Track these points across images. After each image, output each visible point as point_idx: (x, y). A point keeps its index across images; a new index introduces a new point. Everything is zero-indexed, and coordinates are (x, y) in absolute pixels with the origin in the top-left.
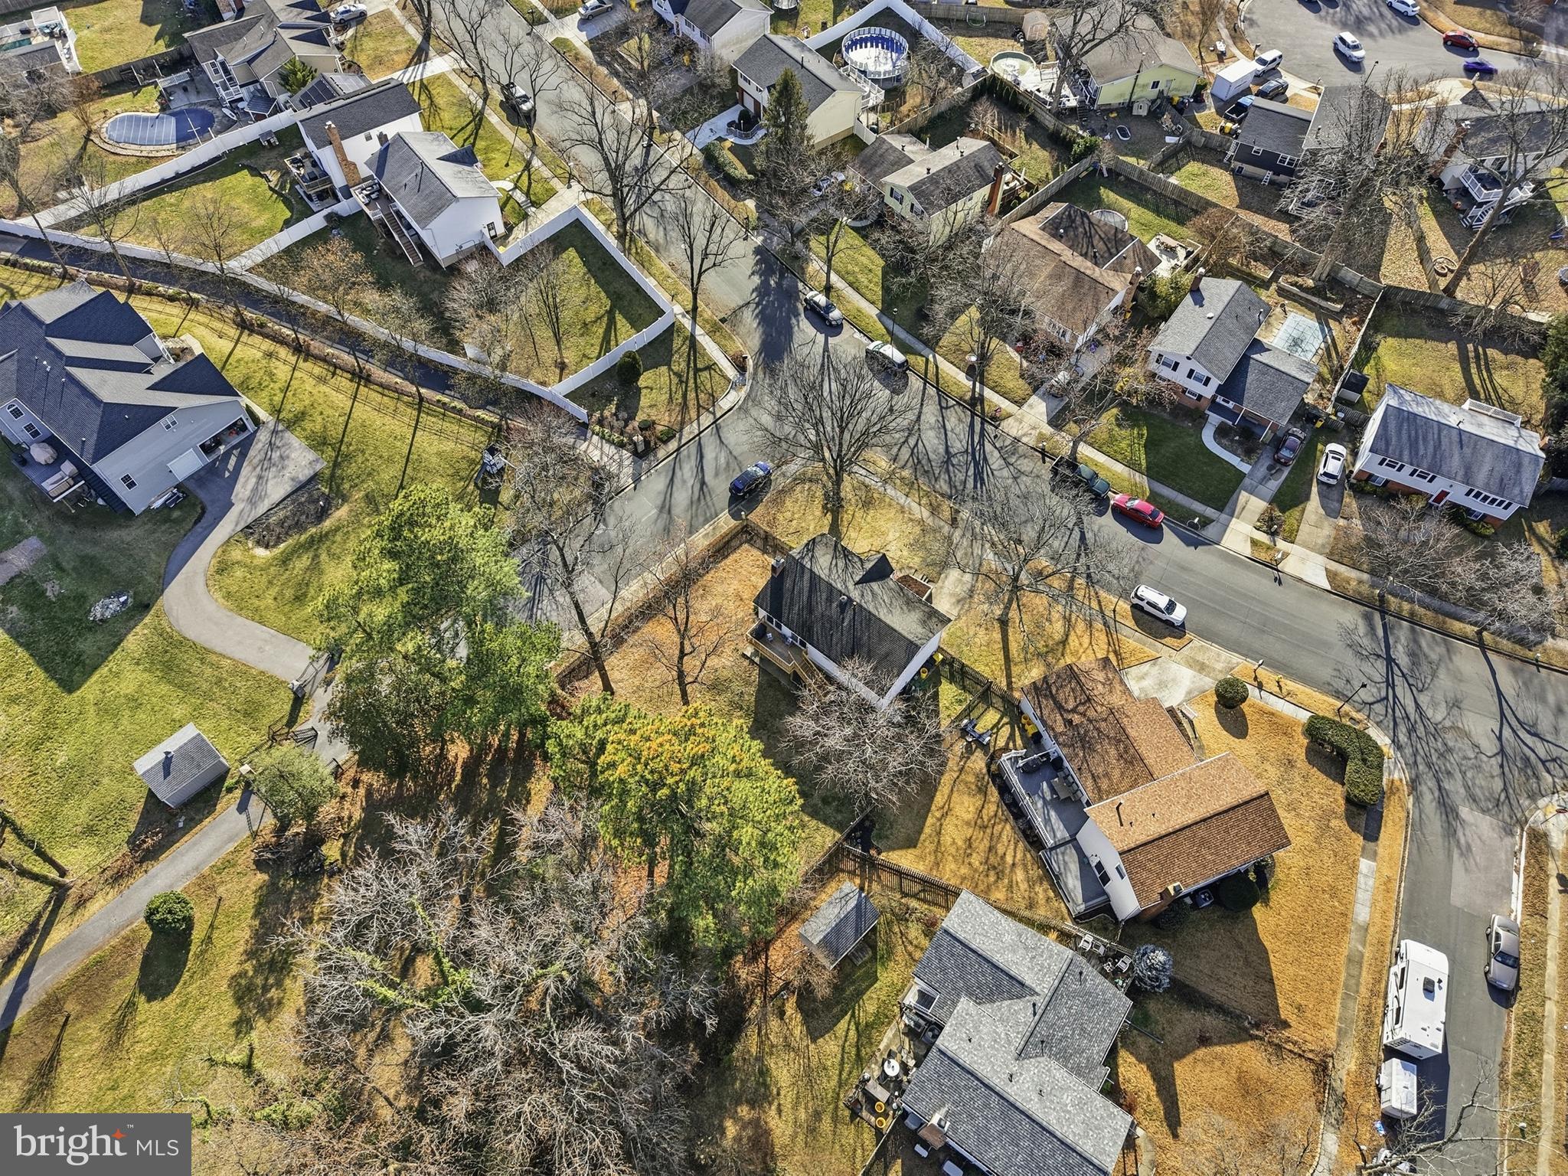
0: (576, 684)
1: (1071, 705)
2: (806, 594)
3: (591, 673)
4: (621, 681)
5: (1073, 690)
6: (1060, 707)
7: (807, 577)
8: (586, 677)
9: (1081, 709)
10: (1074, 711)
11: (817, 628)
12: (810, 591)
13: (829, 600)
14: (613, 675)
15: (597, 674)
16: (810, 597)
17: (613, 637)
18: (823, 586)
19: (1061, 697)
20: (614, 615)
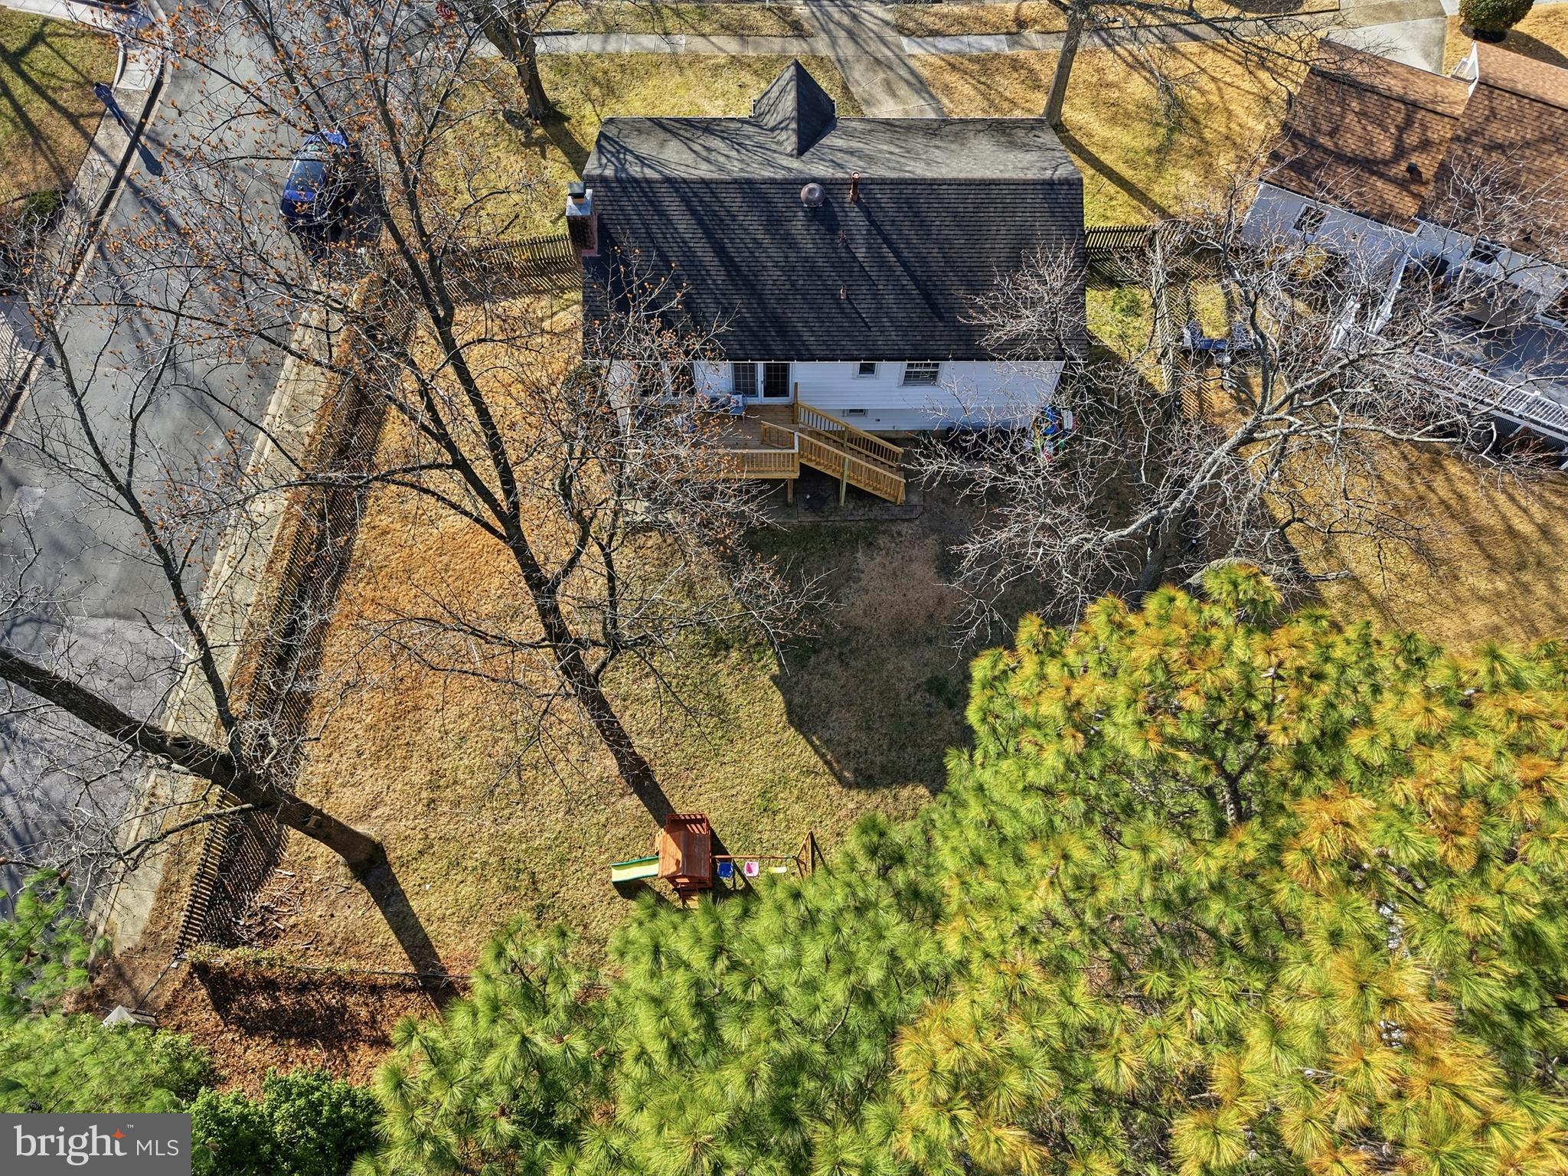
0: (260, 899)
1: (1385, 147)
2: (707, 256)
3: (279, 842)
4: (376, 802)
5: (1362, 114)
6: (1369, 165)
7: (673, 206)
8: (273, 861)
9: (1412, 138)
10: (1400, 152)
11: (797, 315)
12: (709, 234)
13: (774, 223)
14: (342, 806)
15: (294, 834)
16: (720, 250)
17: (267, 708)
18: (734, 202)
19: (1351, 144)
20: (225, 670)
